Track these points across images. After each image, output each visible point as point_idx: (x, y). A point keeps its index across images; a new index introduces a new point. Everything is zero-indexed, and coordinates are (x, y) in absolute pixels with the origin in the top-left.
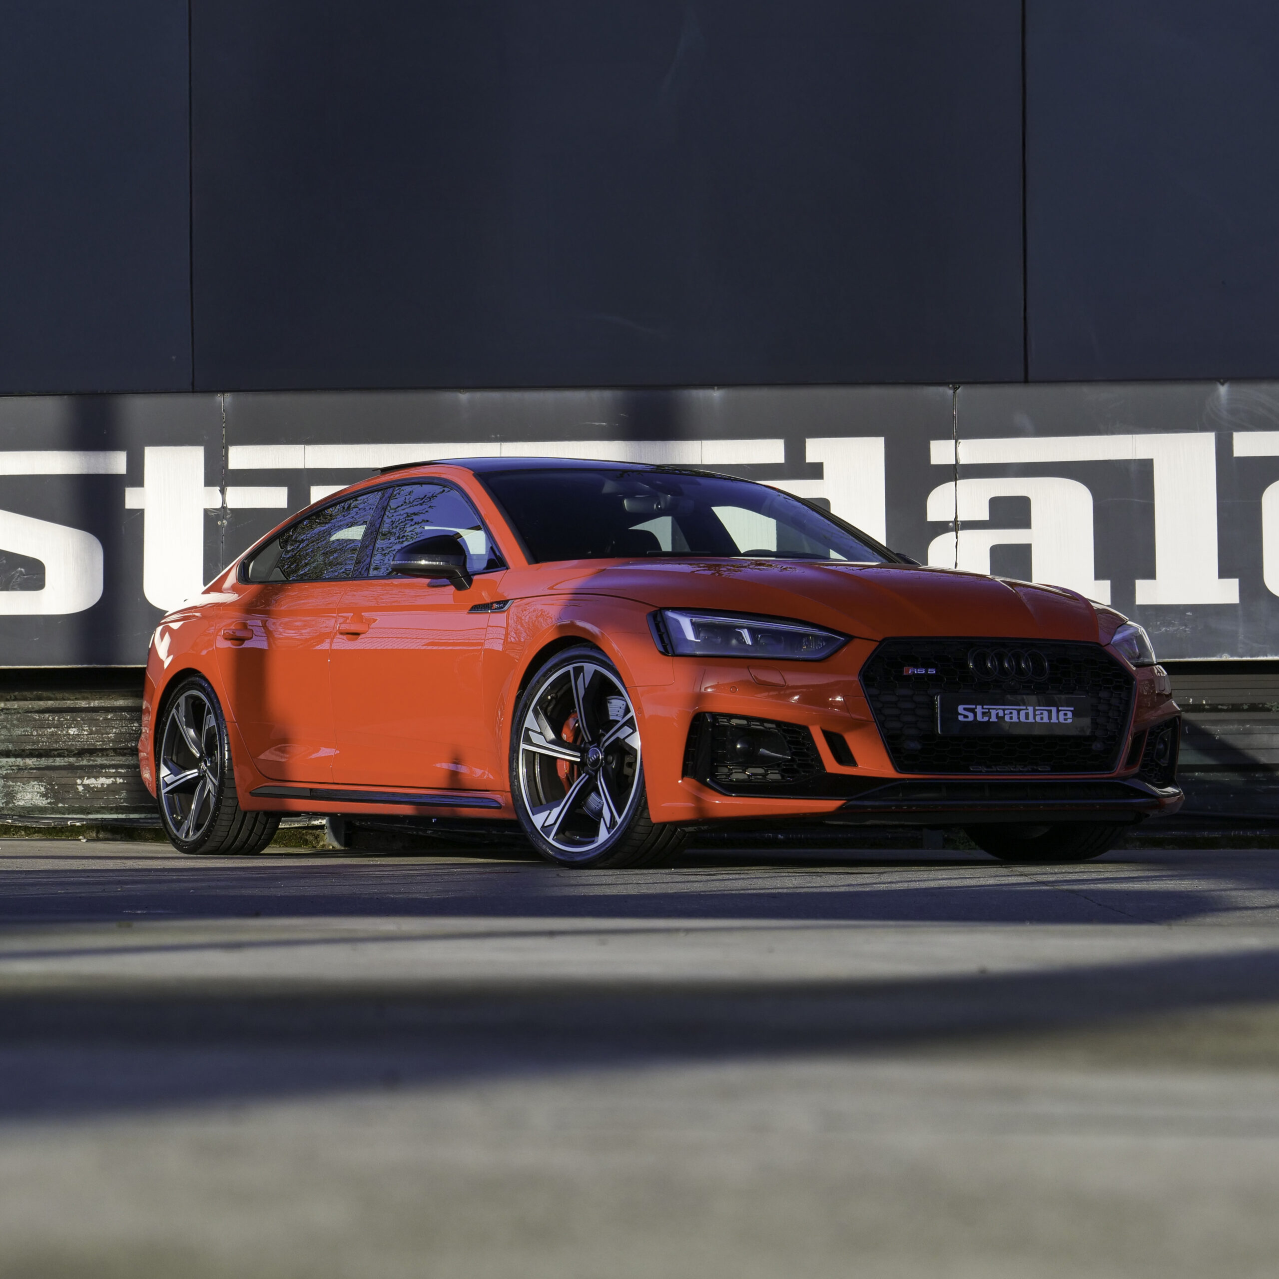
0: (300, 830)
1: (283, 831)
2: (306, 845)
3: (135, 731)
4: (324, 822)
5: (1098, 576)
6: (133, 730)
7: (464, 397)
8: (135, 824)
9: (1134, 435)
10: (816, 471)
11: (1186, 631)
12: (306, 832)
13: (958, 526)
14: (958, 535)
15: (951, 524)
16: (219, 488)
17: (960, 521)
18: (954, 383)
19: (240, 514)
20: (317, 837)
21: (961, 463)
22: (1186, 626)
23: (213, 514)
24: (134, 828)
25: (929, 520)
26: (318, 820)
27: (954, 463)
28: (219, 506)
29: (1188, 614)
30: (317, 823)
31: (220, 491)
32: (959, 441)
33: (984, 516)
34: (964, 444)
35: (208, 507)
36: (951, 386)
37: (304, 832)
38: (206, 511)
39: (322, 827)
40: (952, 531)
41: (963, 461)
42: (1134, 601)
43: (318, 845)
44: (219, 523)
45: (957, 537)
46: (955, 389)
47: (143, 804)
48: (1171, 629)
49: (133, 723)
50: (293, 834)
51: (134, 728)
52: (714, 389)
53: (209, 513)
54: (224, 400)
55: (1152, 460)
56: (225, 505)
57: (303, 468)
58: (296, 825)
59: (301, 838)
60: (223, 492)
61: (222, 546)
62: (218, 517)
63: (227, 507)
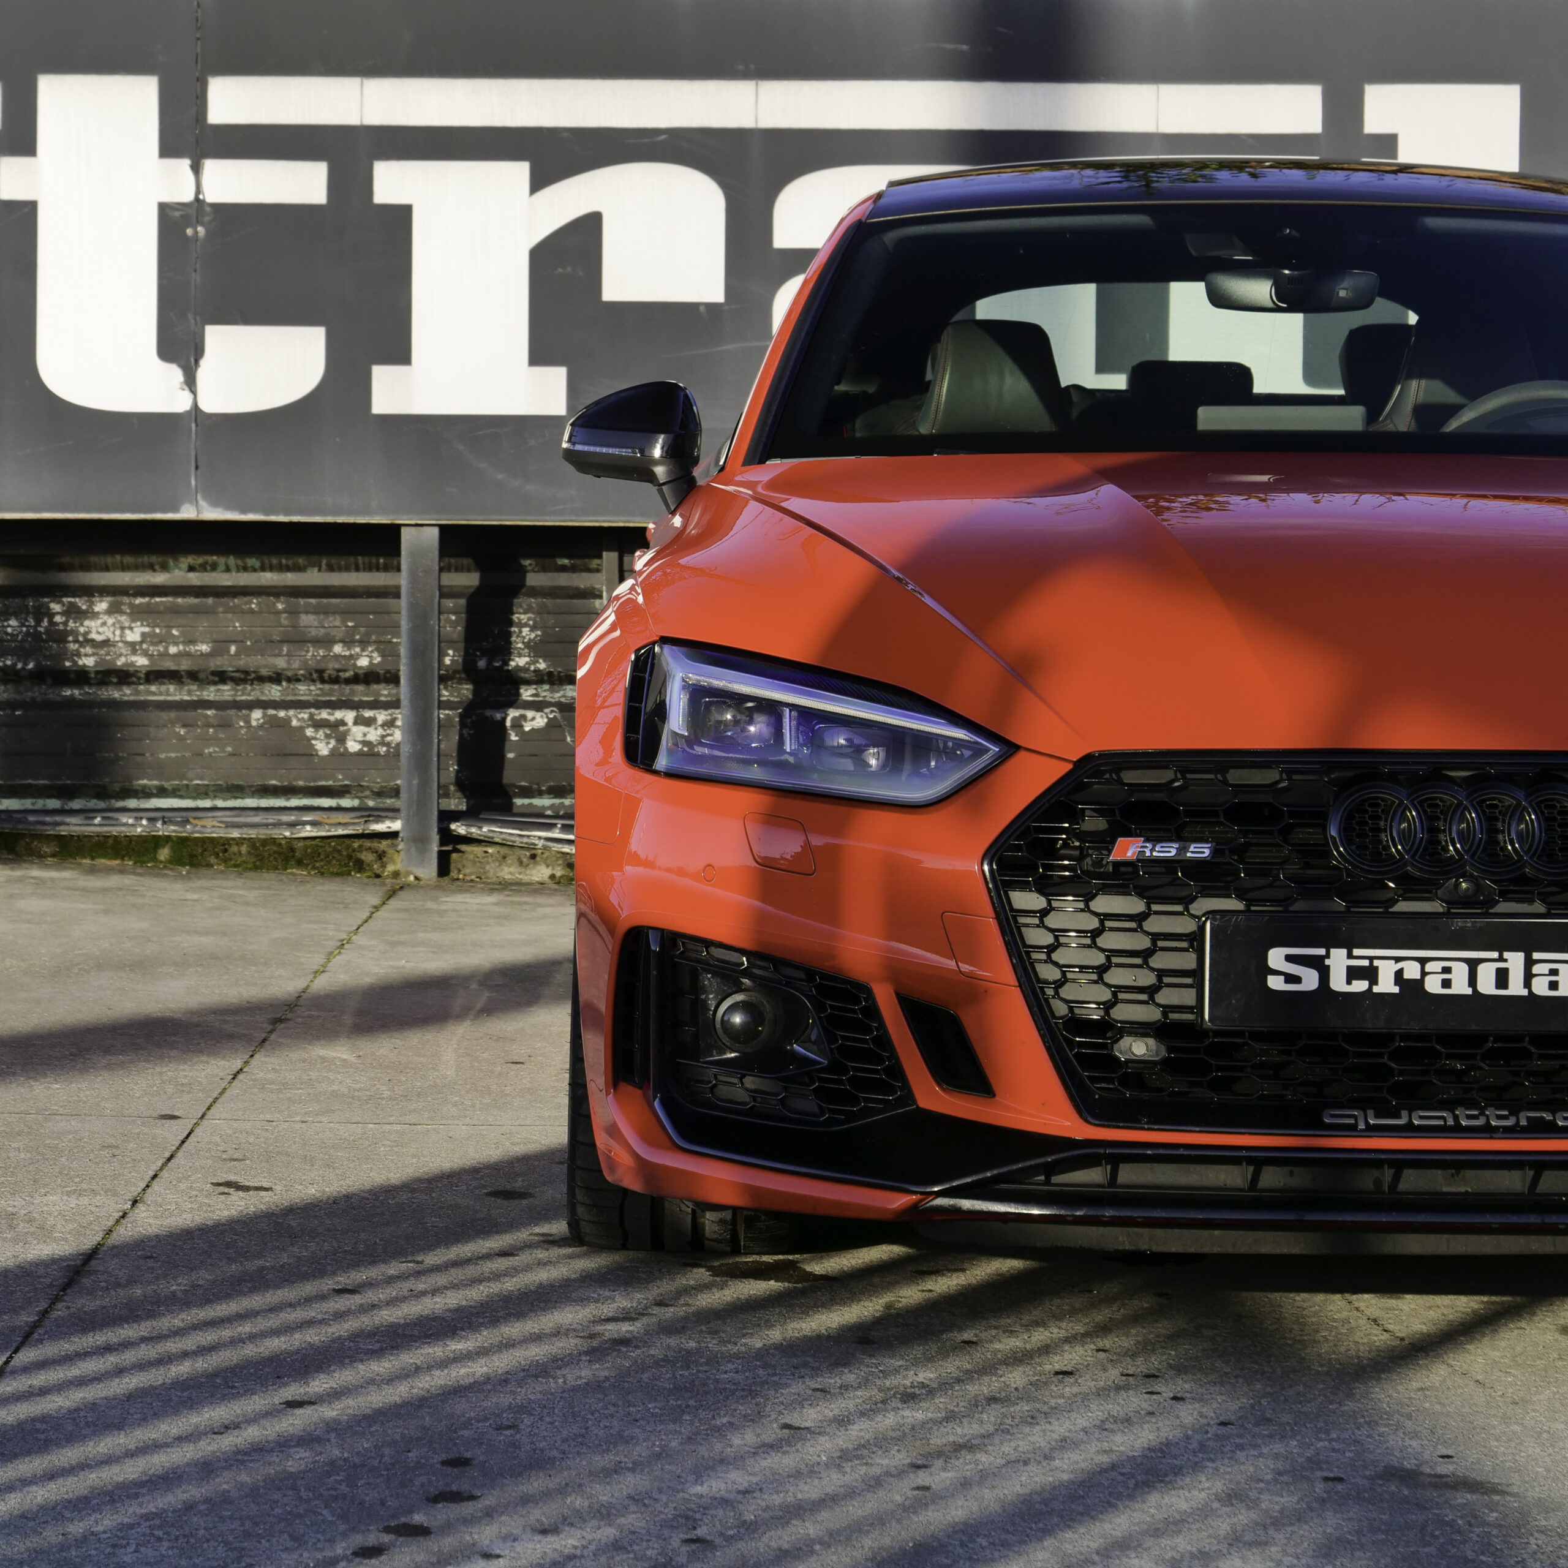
0: (347, 841)
1: (313, 843)
2: (359, 872)
3: (12, 635)
4: (396, 825)
6: (7, 634)
8: (20, 826)
12: (360, 846)
16: (187, 162)
19: (229, 215)
20: (381, 856)
23: (177, 214)
24: (18, 834)
26: (383, 822)
28: (188, 196)
30: (381, 827)
31: (191, 167)
35: (167, 199)
37: (356, 845)
38: (164, 209)
39: (394, 835)
43: (383, 872)
44: (189, 232)
47: (30, 781)
49: (7, 620)
50: (335, 850)
51: (9, 630)
53: (168, 211)
56: (201, 197)
57: (359, 123)
58: (340, 832)
59: (350, 857)
60: (196, 169)
61: (196, 278)
62: (186, 221)
63: (204, 201)
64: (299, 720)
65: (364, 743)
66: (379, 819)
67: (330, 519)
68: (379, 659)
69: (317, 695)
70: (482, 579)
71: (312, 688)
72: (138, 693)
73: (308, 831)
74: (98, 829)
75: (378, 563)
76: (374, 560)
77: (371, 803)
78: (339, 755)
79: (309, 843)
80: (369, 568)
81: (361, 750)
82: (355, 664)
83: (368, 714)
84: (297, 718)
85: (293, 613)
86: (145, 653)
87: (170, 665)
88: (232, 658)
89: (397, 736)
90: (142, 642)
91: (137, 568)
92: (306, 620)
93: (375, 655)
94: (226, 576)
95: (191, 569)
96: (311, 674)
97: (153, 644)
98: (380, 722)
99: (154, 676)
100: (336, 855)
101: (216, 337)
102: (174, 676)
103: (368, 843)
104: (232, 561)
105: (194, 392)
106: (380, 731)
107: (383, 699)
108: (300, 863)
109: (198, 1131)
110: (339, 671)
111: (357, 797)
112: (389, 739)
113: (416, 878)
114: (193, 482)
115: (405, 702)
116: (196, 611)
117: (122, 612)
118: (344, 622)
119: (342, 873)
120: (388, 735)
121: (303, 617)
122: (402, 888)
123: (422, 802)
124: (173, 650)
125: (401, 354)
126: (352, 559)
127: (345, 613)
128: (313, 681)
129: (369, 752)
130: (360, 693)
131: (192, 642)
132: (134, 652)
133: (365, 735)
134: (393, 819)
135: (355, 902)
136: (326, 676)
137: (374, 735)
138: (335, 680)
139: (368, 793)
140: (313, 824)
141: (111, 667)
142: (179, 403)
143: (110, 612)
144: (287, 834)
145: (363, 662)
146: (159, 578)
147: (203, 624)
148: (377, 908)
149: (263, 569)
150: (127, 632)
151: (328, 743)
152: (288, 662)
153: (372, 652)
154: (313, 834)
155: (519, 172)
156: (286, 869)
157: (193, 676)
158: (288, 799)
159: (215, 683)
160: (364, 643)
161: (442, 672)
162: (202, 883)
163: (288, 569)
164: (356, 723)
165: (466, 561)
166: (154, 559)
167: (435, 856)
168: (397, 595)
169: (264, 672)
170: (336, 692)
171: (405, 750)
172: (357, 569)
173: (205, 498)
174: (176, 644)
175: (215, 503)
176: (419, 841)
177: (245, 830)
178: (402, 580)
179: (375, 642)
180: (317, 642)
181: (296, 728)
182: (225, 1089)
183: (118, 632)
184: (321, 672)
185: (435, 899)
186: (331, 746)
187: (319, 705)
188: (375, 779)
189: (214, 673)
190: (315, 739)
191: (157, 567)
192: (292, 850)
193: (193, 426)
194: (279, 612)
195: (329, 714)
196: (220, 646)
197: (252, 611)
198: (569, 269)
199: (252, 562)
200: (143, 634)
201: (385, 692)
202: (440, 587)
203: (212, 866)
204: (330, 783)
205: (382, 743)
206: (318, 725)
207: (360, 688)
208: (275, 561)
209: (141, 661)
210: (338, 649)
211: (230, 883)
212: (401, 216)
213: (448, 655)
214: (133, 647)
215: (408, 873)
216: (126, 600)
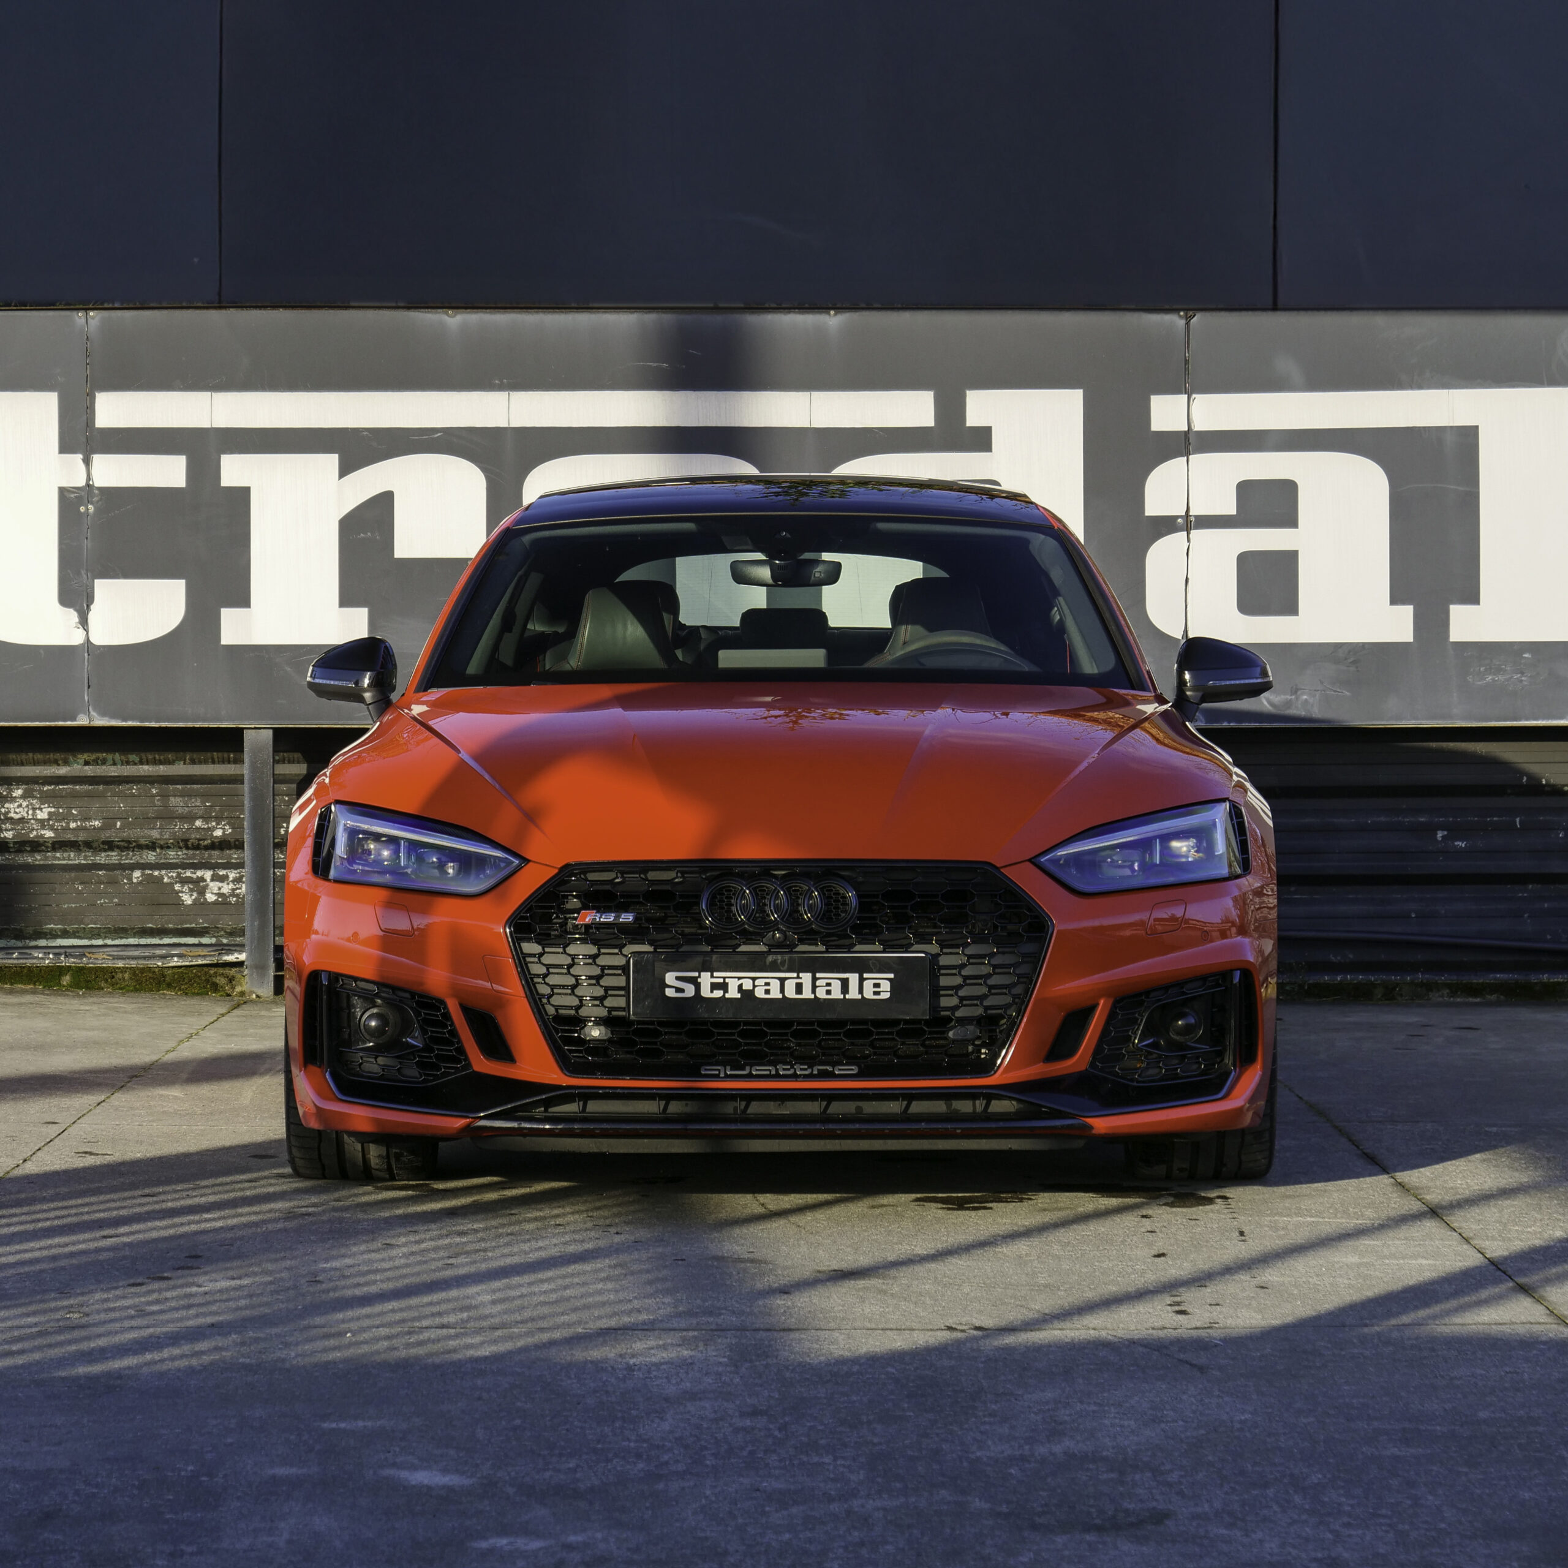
0: (206, 969)
1: (179, 970)
2: (215, 992)
4: (242, 957)
5: (1395, 600)
7: (454, 321)
9: (1451, 391)
10: (981, 440)
11: (1522, 681)
12: (215, 973)
13: (1190, 523)
14: (1191, 536)
15: (1180, 520)
16: (80, 456)
17: (1195, 516)
18: (1186, 310)
19: (113, 496)
20: (231, 980)
21: (1196, 429)
22: (1522, 673)
23: (72, 496)
25: (1147, 514)
26: (232, 954)
27: (1186, 429)
28: (81, 482)
29: (1526, 655)
30: (230, 958)
31: (84, 460)
32: (1194, 396)
33: (1229, 507)
34: (1201, 401)
35: (65, 484)
36: (1182, 313)
37: (212, 972)
38: (63, 492)
39: (240, 964)
40: (1182, 530)
41: (1198, 426)
42: (1448, 636)
43: (233, 991)
44: (82, 509)
45: (1189, 540)
46: (1188, 319)
48: (1501, 678)
50: (196, 975)
52: (829, 314)
53: (66, 494)
54: (89, 322)
55: (1477, 427)
56: (91, 483)
57: (209, 426)
58: (200, 962)
59: (207, 981)
60: (87, 462)
61: (87, 544)
62: (80, 501)
63: (93, 485)
64: (169, 877)
65: (219, 895)
66: (230, 952)
67: (190, 725)
68: (230, 831)
69: (183, 858)
70: (308, 768)
71: (180, 853)
72: (46, 858)
73: (176, 962)
74: (16, 961)
75: (229, 758)
76: (226, 755)
77: (225, 941)
78: (200, 904)
79: (176, 970)
80: (223, 761)
81: (217, 900)
82: (212, 834)
83: (222, 872)
84: (168, 876)
85: (165, 796)
86: (52, 828)
87: (70, 837)
88: (119, 831)
89: (243, 889)
90: (49, 819)
91: (45, 763)
92: (174, 801)
93: (227, 827)
94: (113, 768)
95: (87, 763)
96: (178, 843)
97: (59, 821)
98: (231, 879)
99: (58, 845)
100: (197, 980)
101: (102, 587)
102: (73, 845)
103: (221, 970)
104: (117, 756)
105: (87, 631)
106: (231, 886)
107: (233, 861)
108: (169, 986)
109: (70, 1130)
110: (199, 840)
111: (214, 937)
112: (238, 891)
113: (258, 996)
114: (86, 698)
115: (248, 863)
116: (89, 795)
117: (34, 797)
118: (203, 803)
119: (202, 994)
120: (237, 889)
121: (172, 799)
122: (245, 1003)
123: (261, 939)
124: (73, 825)
125: (243, 600)
126: (209, 754)
127: (205, 796)
128: (180, 848)
129: (223, 901)
130: (216, 856)
131: (89, 819)
132: (43, 827)
133: (220, 889)
134: (240, 952)
135: (208, 1012)
136: (190, 844)
137: (226, 889)
138: (197, 847)
139: (222, 933)
140: (180, 956)
141: (26, 839)
142: (76, 638)
143: (24, 797)
144: (160, 964)
145: (218, 833)
146: (63, 771)
147: (96, 805)
148: (223, 1015)
149: (141, 763)
150: (38, 812)
151: (191, 895)
152: (161, 835)
153: (224, 825)
154: (179, 964)
155: (331, 461)
156: (159, 990)
157: (88, 845)
158: (161, 939)
159: (105, 850)
160: (219, 819)
161: (276, 840)
162: (95, 999)
163: (161, 763)
164: (212, 880)
165: (297, 755)
166: (58, 756)
167: (272, 979)
168: (243, 783)
169: (143, 841)
170: (198, 856)
171: (249, 899)
172: (213, 762)
173: (94, 710)
174: (75, 821)
175: (103, 714)
176: (260, 968)
177: (128, 961)
178: (245, 770)
179: (227, 818)
180: (183, 818)
181: (167, 883)
182: (91, 1110)
183: (30, 812)
184: (186, 841)
185: (269, 1010)
186: (193, 897)
187: (185, 866)
188: (227, 922)
189: (104, 843)
190: (182, 892)
191: (60, 762)
192: (164, 976)
193: (86, 655)
194: (153, 796)
195: (192, 873)
196: (108, 824)
197: (133, 795)
198: (369, 534)
199: (133, 757)
200: (50, 813)
201: (235, 856)
202: (274, 774)
203: (103, 989)
204: (194, 925)
205: (233, 893)
206: (184, 881)
207: (216, 853)
208: (150, 757)
209: (49, 834)
210: (198, 823)
211: (116, 1000)
212: (242, 496)
213: (283, 827)
214: (42, 823)
215: (252, 992)
216: (37, 787)
